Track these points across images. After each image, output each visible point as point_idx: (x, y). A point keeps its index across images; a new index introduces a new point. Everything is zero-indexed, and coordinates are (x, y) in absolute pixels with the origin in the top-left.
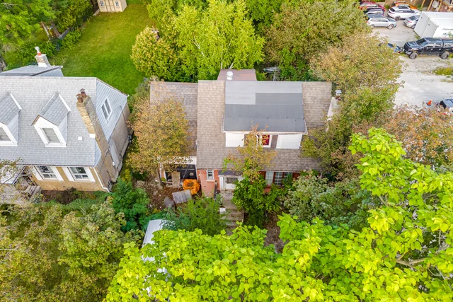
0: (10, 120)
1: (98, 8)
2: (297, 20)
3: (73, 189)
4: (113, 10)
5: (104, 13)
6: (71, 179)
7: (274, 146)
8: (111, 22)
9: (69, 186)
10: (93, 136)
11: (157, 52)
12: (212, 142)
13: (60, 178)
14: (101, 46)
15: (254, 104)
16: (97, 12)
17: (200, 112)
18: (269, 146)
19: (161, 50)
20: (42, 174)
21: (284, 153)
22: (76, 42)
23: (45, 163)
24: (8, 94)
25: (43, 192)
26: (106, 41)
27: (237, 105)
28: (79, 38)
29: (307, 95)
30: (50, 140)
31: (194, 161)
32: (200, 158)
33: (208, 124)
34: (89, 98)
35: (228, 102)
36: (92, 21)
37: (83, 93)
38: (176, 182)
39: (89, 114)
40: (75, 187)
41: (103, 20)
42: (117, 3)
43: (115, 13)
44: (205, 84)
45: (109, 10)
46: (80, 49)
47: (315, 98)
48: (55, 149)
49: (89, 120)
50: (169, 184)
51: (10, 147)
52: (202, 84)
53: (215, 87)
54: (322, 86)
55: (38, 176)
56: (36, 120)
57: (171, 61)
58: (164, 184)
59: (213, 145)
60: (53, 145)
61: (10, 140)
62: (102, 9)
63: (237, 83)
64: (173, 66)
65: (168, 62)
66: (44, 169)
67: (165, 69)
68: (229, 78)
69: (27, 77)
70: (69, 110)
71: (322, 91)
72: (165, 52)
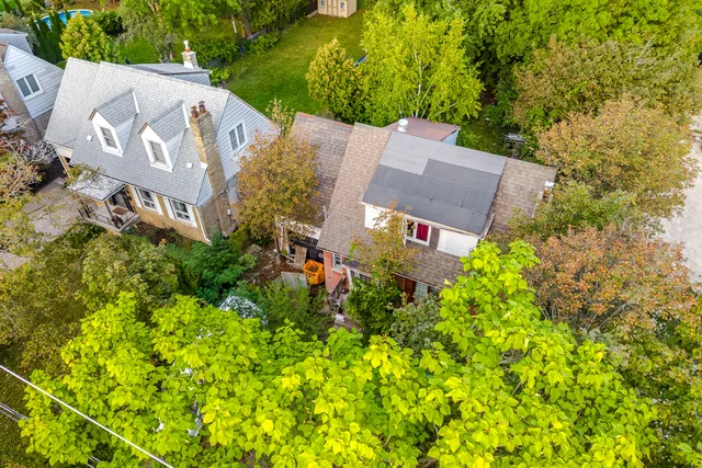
0: (120, 122)
1: (317, 8)
2: (566, 65)
3: (172, 230)
4: (335, 14)
5: (322, 15)
6: (171, 216)
7: (434, 244)
8: (325, 28)
9: (169, 225)
10: (204, 166)
11: (340, 76)
12: (348, 215)
13: (161, 212)
14: (296, 59)
15: (421, 173)
16: (314, 13)
17: (345, 167)
18: (427, 243)
19: (347, 74)
20: (142, 200)
21: (447, 261)
22: (268, 48)
23: (147, 186)
24: (130, 91)
25: (142, 223)
26: (307, 53)
27: (394, 169)
28: (274, 44)
29: (510, 181)
30: (157, 159)
31: (317, 234)
32: (325, 233)
33: (351, 188)
34: (209, 115)
35: (383, 162)
36: (301, 24)
37: (202, 106)
38: (299, 261)
39: (202, 135)
40: (175, 228)
41: (316, 25)
42: (342, 5)
43: (336, 18)
44: (363, 130)
45: (330, 13)
46: (270, 58)
47: (522, 188)
48: (160, 171)
49: (201, 144)
50: (291, 261)
51: (115, 156)
52: (358, 128)
53: (375, 137)
54: (540, 172)
55: (138, 201)
56: (143, 129)
57: (358, 92)
58: (283, 259)
59: (348, 219)
60: (159, 166)
61: (116, 147)
62: (322, 10)
63: (410, 139)
64: (359, 100)
65: (353, 94)
66: (147, 194)
67: (346, 102)
68: (401, 129)
69: (156, 74)
70: (188, 126)
71: (536, 179)
72: (352, 78)
